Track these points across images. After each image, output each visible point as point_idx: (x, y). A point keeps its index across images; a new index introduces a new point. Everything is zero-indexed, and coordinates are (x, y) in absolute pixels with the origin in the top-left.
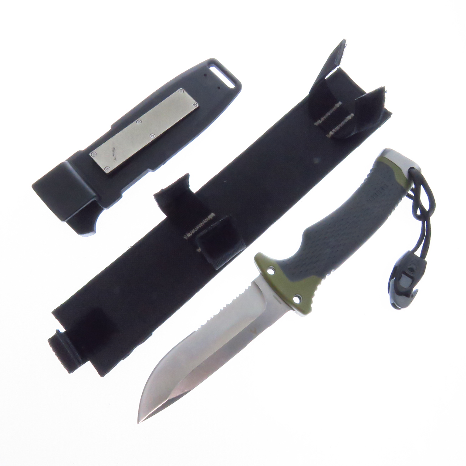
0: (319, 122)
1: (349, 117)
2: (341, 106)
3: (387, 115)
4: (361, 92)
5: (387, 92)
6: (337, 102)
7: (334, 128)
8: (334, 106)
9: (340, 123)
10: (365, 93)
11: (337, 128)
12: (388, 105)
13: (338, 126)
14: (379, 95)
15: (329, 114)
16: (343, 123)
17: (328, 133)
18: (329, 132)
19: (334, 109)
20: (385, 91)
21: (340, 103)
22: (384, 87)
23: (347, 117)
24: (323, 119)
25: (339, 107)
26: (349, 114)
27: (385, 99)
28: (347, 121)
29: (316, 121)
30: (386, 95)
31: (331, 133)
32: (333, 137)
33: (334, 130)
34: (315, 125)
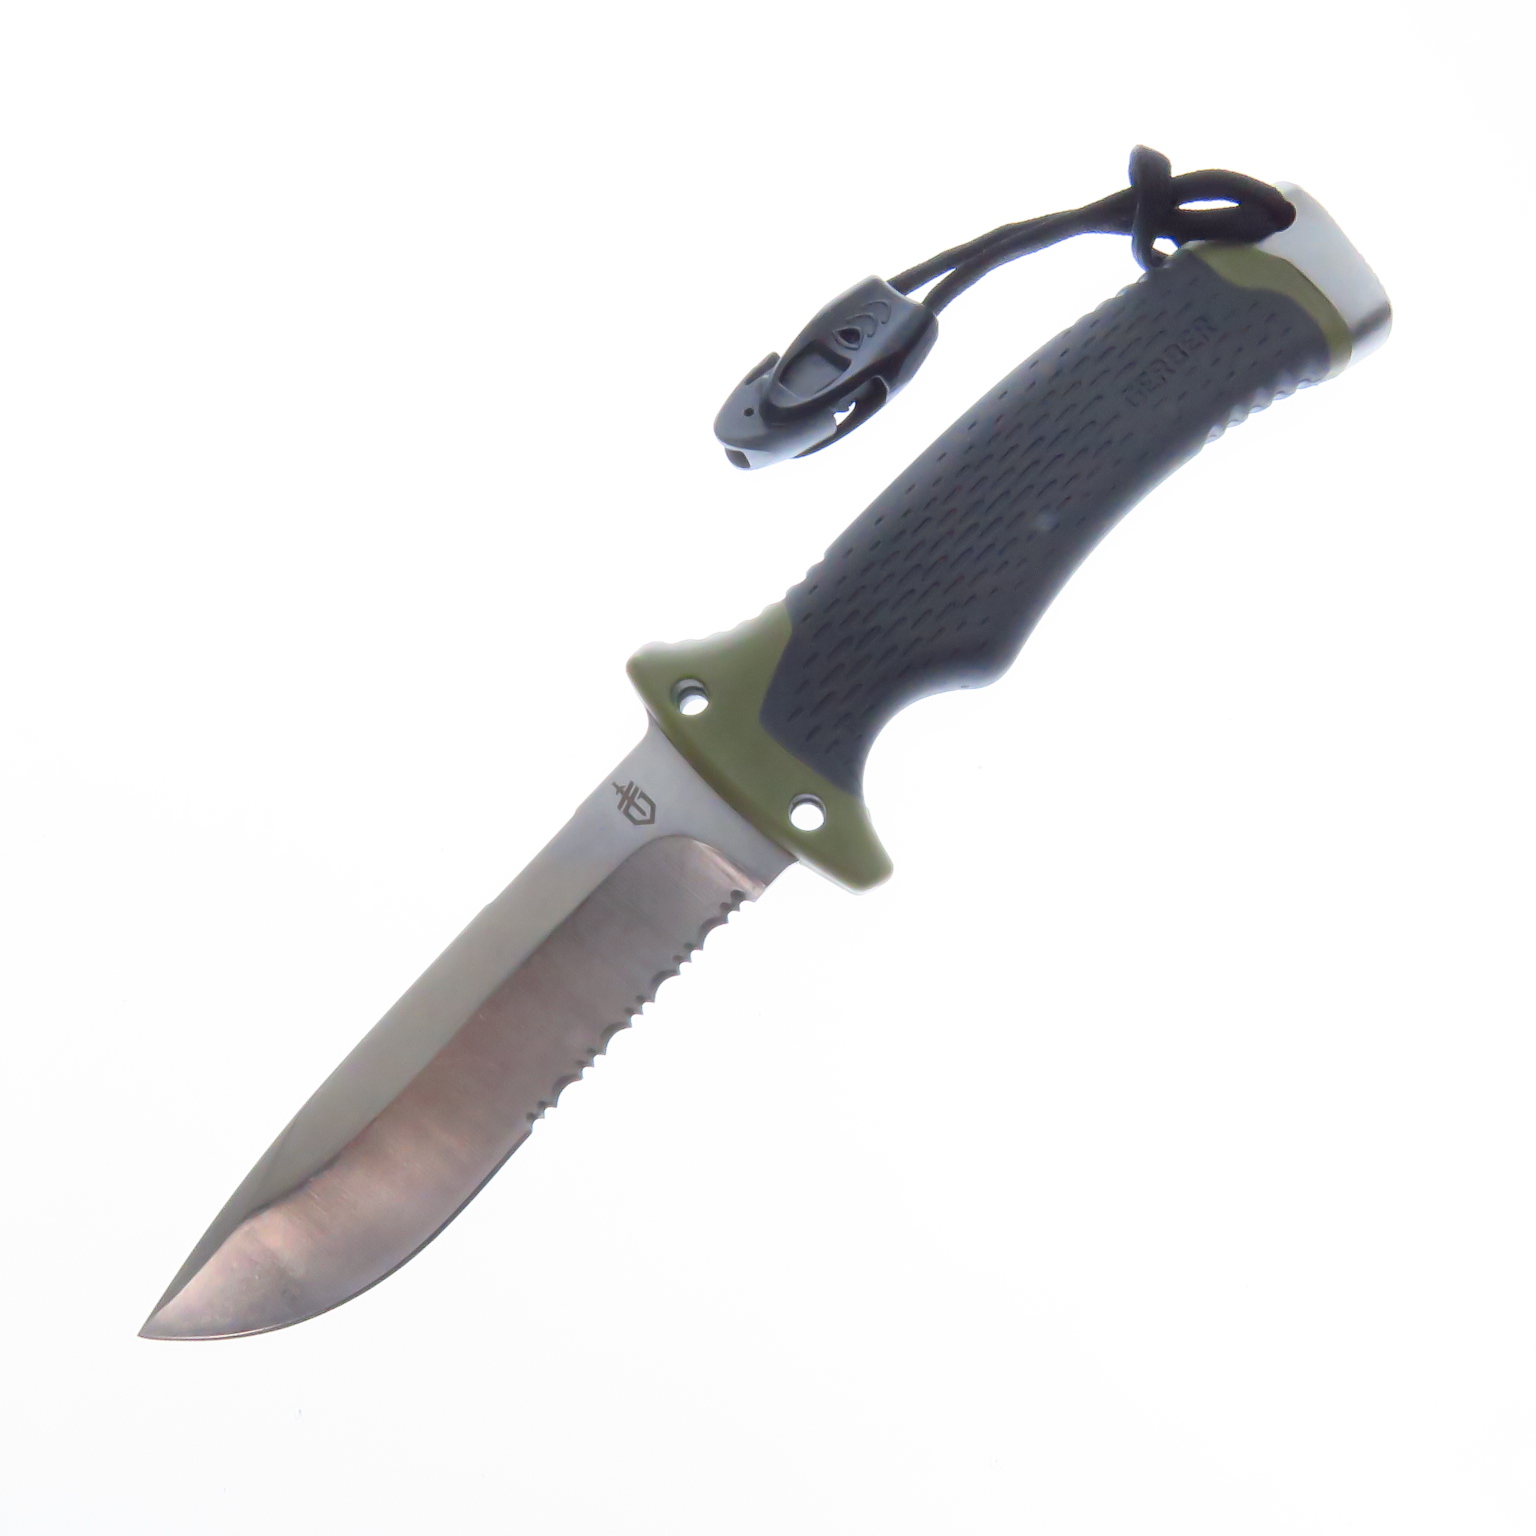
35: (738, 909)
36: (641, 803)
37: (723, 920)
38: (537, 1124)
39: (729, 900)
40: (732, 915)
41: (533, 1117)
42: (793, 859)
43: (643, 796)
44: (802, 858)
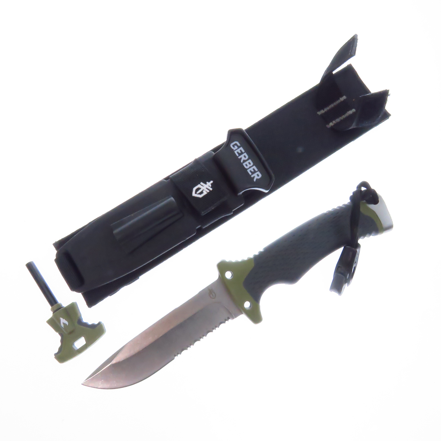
0: (322, 112)
1: (350, 112)
2: (345, 100)
3: (386, 116)
4: (366, 91)
5: (390, 95)
6: (342, 96)
7: (334, 119)
8: (339, 99)
9: (341, 116)
10: (371, 92)
11: (338, 120)
12: (388, 107)
13: (338, 118)
14: (382, 96)
15: (332, 106)
16: (344, 117)
17: (328, 123)
18: (330, 123)
19: (338, 102)
20: (389, 94)
21: (344, 97)
22: (388, 90)
23: (348, 111)
24: (326, 110)
25: (343, 101)
26: (351, 109)
27: (387, 102)
28: (348, 115)
29: (319, 110)
30: (389, 98)
31: (331, 124)
32: (332, 128)
33: (334, 122)
34: (318, 114)
35: (228, 321)
36: (214, 294)
37: (224, 322)
38: (176, 357)
39: (227, 318)
40: (226, 322)
41: (175, 356)
42: (242, 314)
43: (214, 293)
44: (244, 314)
